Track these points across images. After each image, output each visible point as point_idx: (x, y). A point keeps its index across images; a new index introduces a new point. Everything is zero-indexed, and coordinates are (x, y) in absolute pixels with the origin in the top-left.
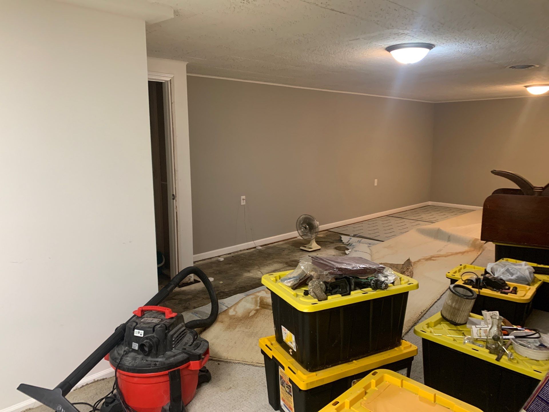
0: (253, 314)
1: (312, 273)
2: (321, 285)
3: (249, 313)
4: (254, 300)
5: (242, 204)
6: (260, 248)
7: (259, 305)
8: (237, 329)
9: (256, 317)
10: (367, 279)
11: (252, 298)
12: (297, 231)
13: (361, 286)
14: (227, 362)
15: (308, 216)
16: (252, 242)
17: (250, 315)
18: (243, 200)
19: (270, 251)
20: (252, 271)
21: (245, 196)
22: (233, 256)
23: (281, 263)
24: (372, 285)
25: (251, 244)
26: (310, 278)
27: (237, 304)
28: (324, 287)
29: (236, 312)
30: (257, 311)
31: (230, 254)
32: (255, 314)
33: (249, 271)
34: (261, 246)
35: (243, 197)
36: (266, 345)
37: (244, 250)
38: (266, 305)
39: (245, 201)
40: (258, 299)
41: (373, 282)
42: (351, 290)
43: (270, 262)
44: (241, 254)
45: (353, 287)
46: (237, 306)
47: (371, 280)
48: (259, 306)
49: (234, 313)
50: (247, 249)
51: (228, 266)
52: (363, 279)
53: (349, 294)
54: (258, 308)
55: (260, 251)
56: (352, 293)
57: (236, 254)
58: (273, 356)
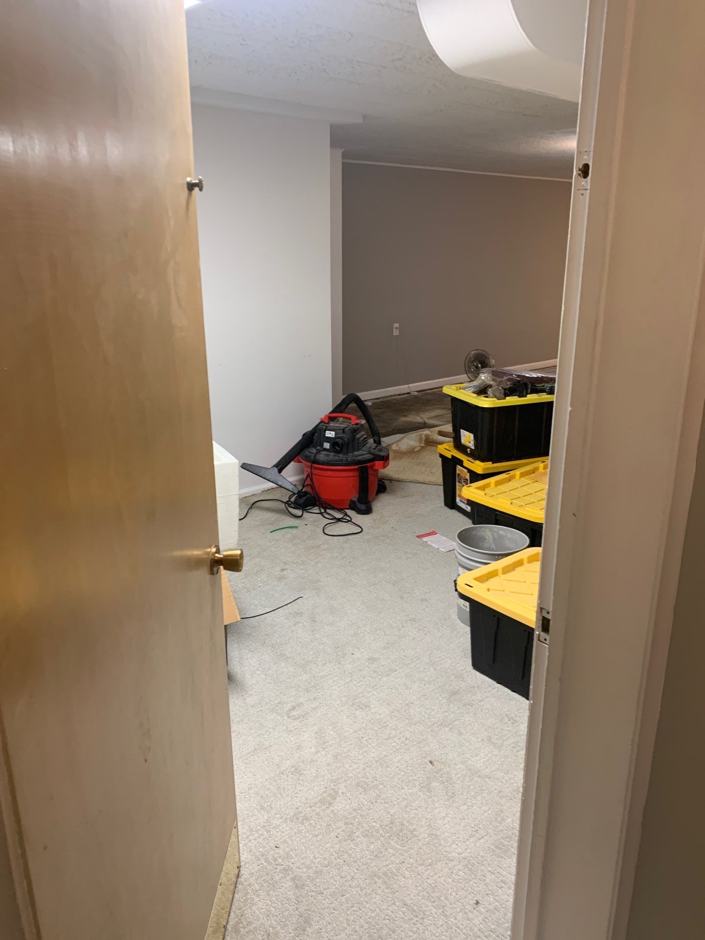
0: (418, 450)
2: (500, 389)
3: (414, 449)
4: (418, 437)
5: (395, 334)
6: (416, 393)
7: (423, 442)
8: (403, 460)
9: (422, 452)
10: (543, 386)
11: (416, 436)
12: (466, 375)
13: (537, 391)
14: (398, 481)
15: (481, 352)
16: (407, 386)
17: (416, 450)
18: (396, 328)
19: (429, 397)
20: (409, 416)
21: (398, 324)
22: (382, 402)
24: (547, 390)
25: (403, 389)
26: (490, 386)
27: (400, 440)
28: (503, 391)
29: (400, 448)
30: (422, 447)
31: (378, 399)
32: (420, 450)
33: (405, 416)
34: (417, 392)
35: (396, 325)
36: (445, 449)
37: (395, 395)
38: (431, 442)
39: (398, 330)
40: (423, 436)
41: (548, 388)
42: (527, 394)
43: (430, 407)
44: (393, 400)
45: (529, 391)
46: (400, 443)
47: (547, 387)
48: (425, 444)
49: (397, 448)
50: (399, 395)
51: (378, 410)
52: (539, 386)
53: (526, 397)
54: (423, 445)
55: (416, 397)
56: (528, 396)
57: (386, 399)
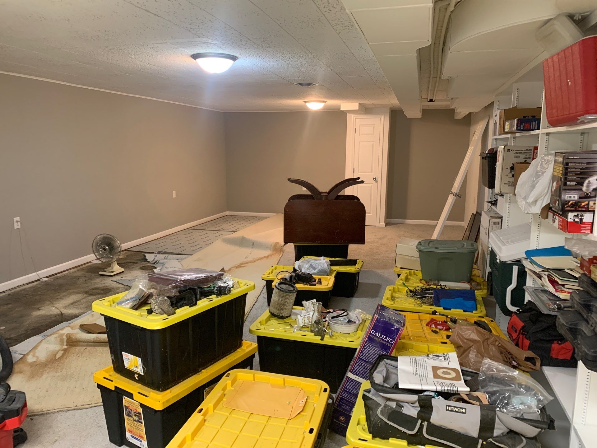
0: (61, 355)
1: (152, 291)
3: (55, 355)
4: (58, 339)
5: (16, 227)
6: (46, 279)
7: (65, 343)
8: (45, 376)
9: (65, 357)
10: (209, 287)
11: (56, 338)
12: (93, 254)
13: (206, 294)
14: (42, 414)
16: (35, 273)
17: (57, 357)
18: (17, 222)
19: (61, 281)
20: (43, 308)
21: (19, 218)
22: (9, 295)
23: (80, 293)
24: (215, 292)
25: (32, 276)
26: (150, 296)
27: (35, 348)
29: (38, 358)
30: (65, 350)
31: (4, 292)
32: (63, 355)
33: (38, 309)
34: (46, 277)
36: (104, 378)
37: (24, 285)
38: (75, 342)
39: (19, 223)
40: (65, 337)
41: (216, 289)
42: (197, 300)
43: (64, 294)
44: (21, 291)
45: (198, 296)
46: (36, 351)
47: (214, 287)
48: (66, 345)
49: (34, 359)
50: (28, 284)
51: (6, 307)
52: (206, 287)
53: (196, 304)
54: (65, 347)
55: (46, 283)
56: (198, 302)
57: (13, 291)
58: (116, 387)
